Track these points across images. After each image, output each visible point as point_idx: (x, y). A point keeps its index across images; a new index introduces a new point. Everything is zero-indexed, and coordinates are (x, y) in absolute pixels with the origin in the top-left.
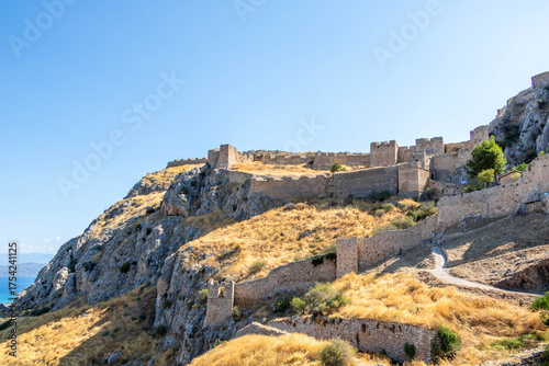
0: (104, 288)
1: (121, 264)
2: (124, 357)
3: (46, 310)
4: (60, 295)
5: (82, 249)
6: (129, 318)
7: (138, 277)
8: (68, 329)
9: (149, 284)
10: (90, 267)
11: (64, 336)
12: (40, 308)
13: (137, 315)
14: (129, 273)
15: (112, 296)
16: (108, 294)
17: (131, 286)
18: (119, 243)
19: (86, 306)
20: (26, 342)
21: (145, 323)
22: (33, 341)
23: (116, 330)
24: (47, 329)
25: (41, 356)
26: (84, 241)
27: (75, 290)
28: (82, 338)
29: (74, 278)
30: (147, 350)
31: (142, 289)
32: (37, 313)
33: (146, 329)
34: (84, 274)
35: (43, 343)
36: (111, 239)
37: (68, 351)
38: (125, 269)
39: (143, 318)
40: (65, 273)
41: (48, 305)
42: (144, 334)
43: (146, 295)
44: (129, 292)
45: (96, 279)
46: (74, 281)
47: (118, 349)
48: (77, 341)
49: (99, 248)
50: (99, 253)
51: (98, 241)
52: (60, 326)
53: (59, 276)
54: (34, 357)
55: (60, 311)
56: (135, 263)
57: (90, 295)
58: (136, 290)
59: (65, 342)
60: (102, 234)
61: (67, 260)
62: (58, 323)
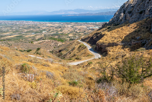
0: (134, 19)
1: (140, 11)
2: (142, 38)
3: (118, 25)
4: (121, 21)
5: (127, 7)
6: (143, 27)
7: (145, 15)
8: (125, 29)
9: (149, 18)
10: (130, 12)
11: (124, 31)
12: (117, 24)
13: (145, 27)
14: (142, 14)
15: (137, 21)
16: (135, 20)
17: (143, 18)
18: (139, 5)
19: (129, 24)
20: (115, 32)
21: (148, 29)
22: (116, 32)
23: (139, 31)
24: (119, 29)
25: (119, 36)
26: (127, 5)
27: (125, 19)
28: (129, 32)
29: (125, 16)
30: (149, 37)
31: (147, 19)
32: (116, 25)
33: (148, 31)
34: (128, 15)
35: (119, 33)
36: (136, 3)
37: (125, 35)
38: (141, 13)
39: (147, 28)
40: (122, 14)
41: (118, 23)
42: (148, 32)
43: (148, 21)
44: (142, 20)
45: (131, 16)
46: (125, 17)
47: (140, 36)
48: (128, 33)
49: (132, 7)
50: (133, 8)
51: (132, 4)
52: (123, 29)
53: (121, 15)
54: (117, 36)
55: (122, 25)
56: (144, 11)
57: (130, 21)
58: (145, 19)
59: (125, 33)
60: (133, 2)
61: (123, 11)
62: (122, 28)
